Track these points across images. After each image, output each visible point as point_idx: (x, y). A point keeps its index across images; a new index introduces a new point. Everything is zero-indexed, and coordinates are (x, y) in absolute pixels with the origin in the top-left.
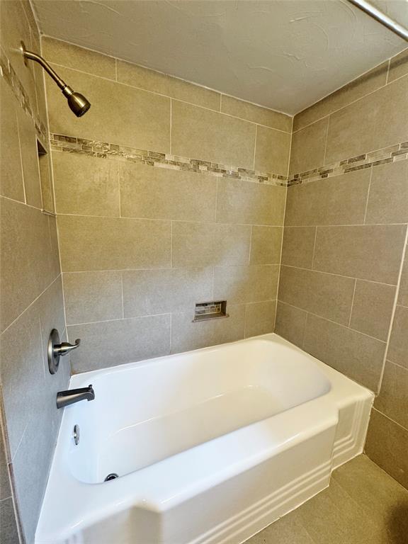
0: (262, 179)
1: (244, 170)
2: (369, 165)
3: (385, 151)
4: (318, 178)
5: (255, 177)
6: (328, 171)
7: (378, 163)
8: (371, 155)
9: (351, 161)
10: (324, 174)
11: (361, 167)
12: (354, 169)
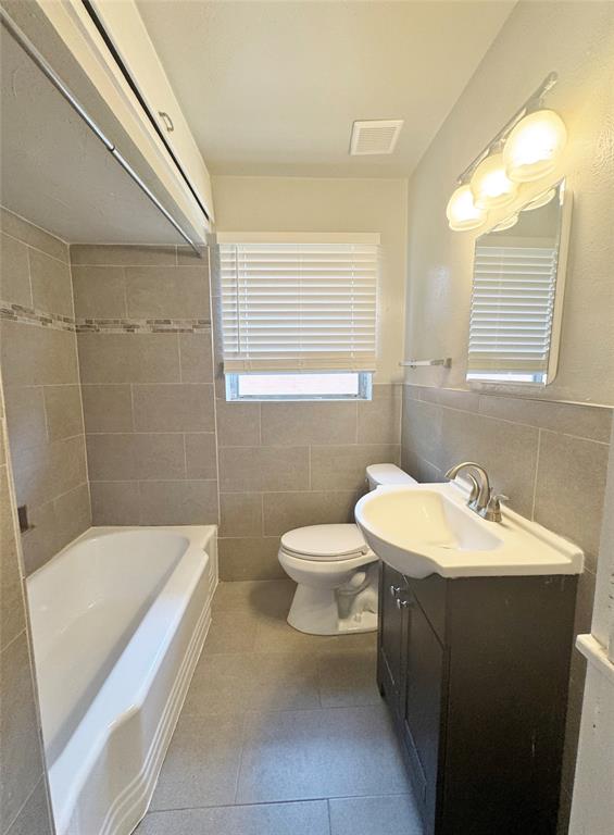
0: (45, 321)
1: (21, 308)
2: (175, 331)
3: (187, 322)
4: (122, 331)
5: (36, 318)
6: (134, 326)
7: (182, 331)
8: (177, 322)
9: (157, 322)
10: (130, 328)
11: (168, 331)
12: (162, 331)
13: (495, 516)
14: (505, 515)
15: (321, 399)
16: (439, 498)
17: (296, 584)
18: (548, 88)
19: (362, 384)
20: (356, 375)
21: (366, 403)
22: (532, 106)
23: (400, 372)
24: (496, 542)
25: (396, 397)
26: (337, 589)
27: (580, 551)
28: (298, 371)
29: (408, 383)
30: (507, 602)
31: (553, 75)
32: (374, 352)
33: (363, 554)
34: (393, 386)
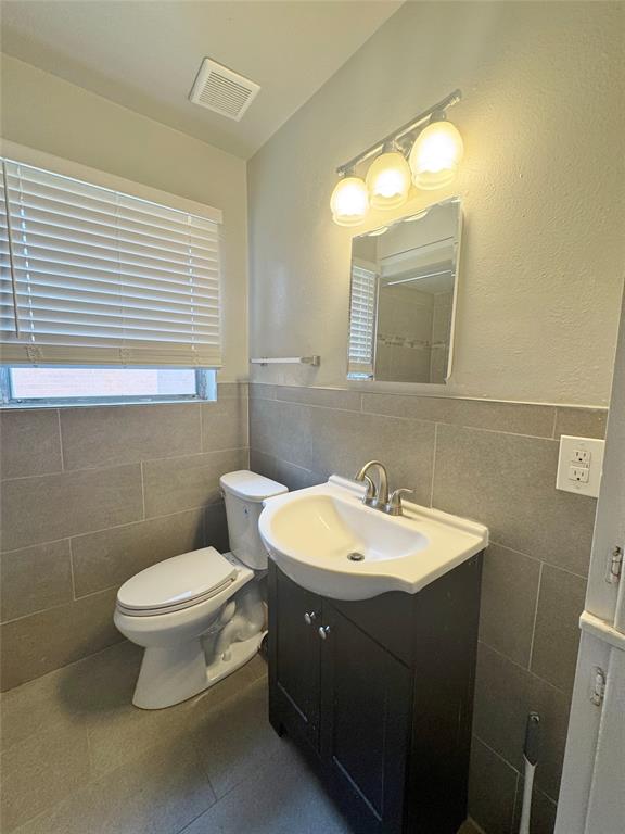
13: (398, 511)
14: (405, 508)
15: (149, 402)
16: (329, 501)
17: (144, 649)
18: (453, 102)
19: (200, 382)
20: (193, 371)
21: (209, 404)
22: (437, 114)
23: (245, 371)
24: (414, 536)
25: (244, 395)
26: (204, 636)
27: (486, 528)
28: (123, 364)
29: (255, 382)
30: (449, 594)
31: (457, 93)
32: (218, 346)
33: (233, 580)
34: (239, 385)
